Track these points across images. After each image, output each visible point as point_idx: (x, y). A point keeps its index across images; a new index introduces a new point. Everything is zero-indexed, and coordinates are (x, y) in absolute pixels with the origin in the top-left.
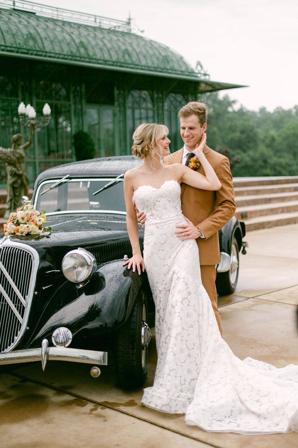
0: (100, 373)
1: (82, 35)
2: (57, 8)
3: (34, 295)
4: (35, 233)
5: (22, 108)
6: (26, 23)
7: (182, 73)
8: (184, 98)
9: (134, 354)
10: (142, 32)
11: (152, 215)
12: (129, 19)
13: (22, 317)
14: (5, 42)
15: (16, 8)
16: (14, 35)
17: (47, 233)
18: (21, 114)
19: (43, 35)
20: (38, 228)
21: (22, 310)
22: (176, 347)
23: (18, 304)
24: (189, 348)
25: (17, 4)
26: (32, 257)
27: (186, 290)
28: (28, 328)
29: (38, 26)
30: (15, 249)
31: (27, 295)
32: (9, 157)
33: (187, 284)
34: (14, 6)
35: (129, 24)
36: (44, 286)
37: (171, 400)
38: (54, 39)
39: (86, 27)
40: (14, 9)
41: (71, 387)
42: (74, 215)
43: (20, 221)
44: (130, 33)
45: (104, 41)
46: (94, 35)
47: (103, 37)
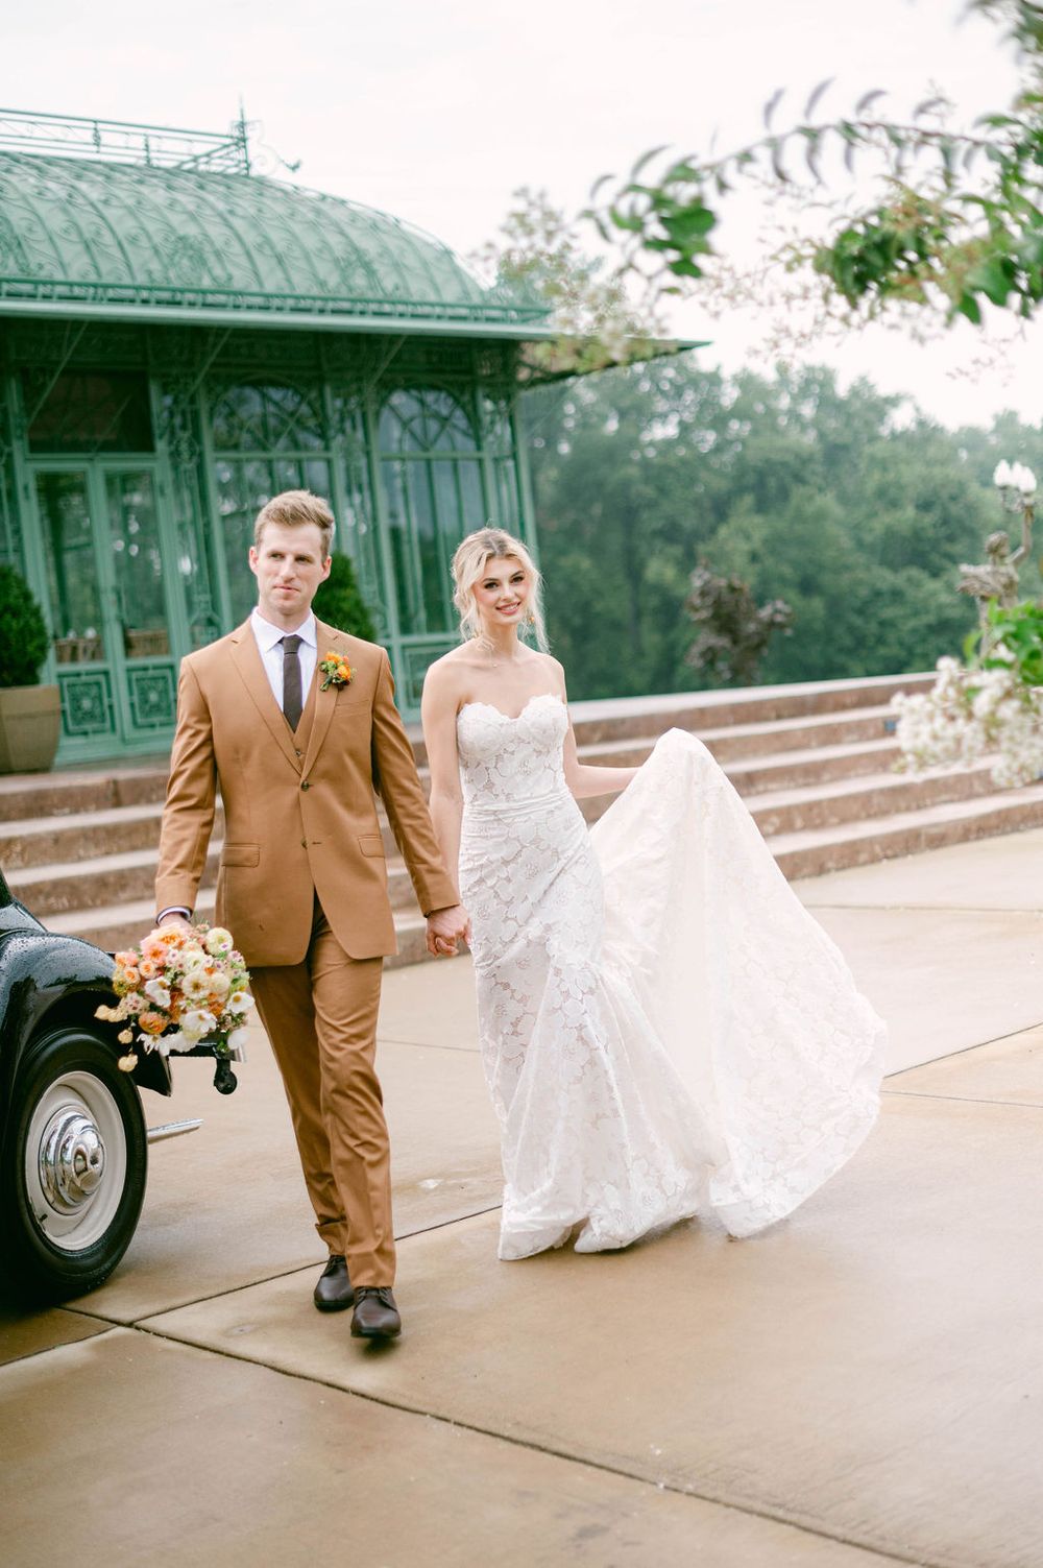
7: (446, 311)
8: (457, 401)
10: (295, 168)
12: (242, 125)
35: (242, 141)
44: (247, 176)
45: (107, 212)
46: (63, 194)
47: (103, 198)
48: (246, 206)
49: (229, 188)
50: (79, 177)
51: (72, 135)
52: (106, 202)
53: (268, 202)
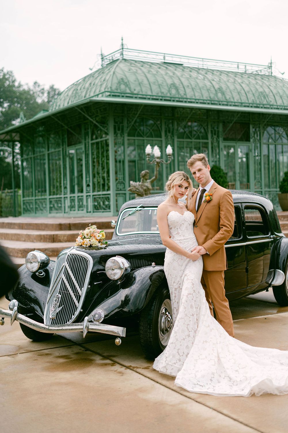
0: (121, 342)
1: (222, 81)
2: (203, 59)
3: (88, 288)
4: (95, 246)
5: (148, 149)
6: (171, 74)
9: (151, 333)
10: (283, 74)
11: (178, 233)
12: (271, 63)
13: (78, 302)
14: (152, 92)
15: (166, 61)
16: (159, 86)
17: (104, 246)
18: (147, 154)
19: (186, 83)
20: (98, 242)
21: (78, 298)
22: (178, 328)
23: (77, 293)
24: (190, 331)
25: (167, 58)
26: (88, 261)
27: (193, 288)
28: (82, 310)
29: (182, 76)
30: (78, 255)
31: (83, 287)
32: (137, 189)
33: (193, 284)
34: (164, 60)
35: (270, 67)
36: (96, 282)
37: (168, 364)
38: (196, 86)
39: (228, 73)
40: (165, 63)
41: (114, 356)
42: (143, 235)
43: (86, 236)
44: (271, 76)
45: (243, 85)
46: (233, 81)
47: (242, 82)
48: (273, 84)
49: (269, 79)
50: (236, 76)
51: (233, 66)
52: (242, 83)
53: (278, 83)
